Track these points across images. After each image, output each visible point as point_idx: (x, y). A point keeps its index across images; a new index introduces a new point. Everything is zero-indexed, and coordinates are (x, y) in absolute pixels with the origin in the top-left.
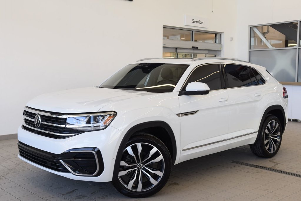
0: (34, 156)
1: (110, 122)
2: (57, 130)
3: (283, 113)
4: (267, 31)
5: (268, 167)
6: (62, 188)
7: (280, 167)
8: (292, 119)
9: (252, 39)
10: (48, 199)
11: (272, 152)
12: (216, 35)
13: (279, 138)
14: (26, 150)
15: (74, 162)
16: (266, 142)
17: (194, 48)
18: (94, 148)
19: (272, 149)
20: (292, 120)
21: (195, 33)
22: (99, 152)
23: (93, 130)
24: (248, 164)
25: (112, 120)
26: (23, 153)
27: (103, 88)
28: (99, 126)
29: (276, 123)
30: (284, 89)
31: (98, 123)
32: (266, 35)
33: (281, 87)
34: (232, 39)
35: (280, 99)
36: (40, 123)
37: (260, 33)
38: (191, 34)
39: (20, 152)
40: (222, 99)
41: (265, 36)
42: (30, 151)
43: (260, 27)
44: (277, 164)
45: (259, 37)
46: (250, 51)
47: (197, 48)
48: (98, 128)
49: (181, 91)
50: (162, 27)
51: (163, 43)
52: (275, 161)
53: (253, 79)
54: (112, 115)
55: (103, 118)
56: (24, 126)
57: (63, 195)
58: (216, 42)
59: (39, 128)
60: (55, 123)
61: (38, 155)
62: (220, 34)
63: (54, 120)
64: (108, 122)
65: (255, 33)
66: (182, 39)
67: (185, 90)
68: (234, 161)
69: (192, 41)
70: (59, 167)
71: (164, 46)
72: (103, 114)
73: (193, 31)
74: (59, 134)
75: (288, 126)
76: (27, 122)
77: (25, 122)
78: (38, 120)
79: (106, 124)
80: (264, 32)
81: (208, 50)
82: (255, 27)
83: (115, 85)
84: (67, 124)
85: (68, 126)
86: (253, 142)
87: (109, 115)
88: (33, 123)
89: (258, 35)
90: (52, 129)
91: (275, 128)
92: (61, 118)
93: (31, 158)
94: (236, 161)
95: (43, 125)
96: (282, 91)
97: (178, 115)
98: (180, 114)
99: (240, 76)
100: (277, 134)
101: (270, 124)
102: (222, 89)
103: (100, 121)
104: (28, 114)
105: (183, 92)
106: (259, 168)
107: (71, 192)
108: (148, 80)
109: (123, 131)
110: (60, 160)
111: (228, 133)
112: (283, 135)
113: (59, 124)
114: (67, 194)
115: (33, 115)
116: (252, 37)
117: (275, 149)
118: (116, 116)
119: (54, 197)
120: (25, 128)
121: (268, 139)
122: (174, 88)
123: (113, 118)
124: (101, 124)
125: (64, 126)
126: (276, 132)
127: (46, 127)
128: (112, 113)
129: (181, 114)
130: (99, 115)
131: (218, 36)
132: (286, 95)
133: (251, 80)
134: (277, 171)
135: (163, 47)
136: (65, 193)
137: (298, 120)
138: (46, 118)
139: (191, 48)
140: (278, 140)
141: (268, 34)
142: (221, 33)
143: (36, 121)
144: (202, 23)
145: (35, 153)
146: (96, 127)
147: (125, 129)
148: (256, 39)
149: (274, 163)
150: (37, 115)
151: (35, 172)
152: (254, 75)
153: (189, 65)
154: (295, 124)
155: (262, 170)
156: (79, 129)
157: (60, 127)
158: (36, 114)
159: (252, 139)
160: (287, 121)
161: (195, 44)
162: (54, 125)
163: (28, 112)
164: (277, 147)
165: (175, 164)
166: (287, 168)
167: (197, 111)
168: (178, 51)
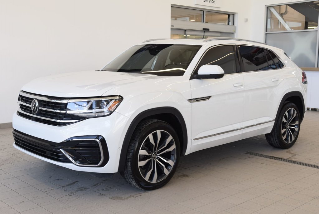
0: (32, 145)
1: (115, 108)
2: (57, 117)
3: (302, 101)
4: (285, 12)
5: (285, 158)
6: (62, 179)
7: (298, 158)
8: (311, 108)
9: (269, 20)
10: (46, 191)
11: (289, 142)
12: (229, 15)
13: (297, 127)
14: (22, 139)
15: (76, 151)
16: (283, 131)
17: (205, 30)
18: (98, 137)
19: (289, 139)
20: (310, 110)
21: (206, 14)
22: (103, 141)
23: (96, 116)
24: (263, 155)
25: (117, 106)
26: (19, 142)
27: (106, 71)
28: (103, 112)
29: (294, 111)
30: (304, 74)
31: (101, 108)
32: (284, 16)
33: (301, 71)
34: (247, 20)
35: (299, 85)
36: (38, 109)
37: (278, 13)
38: (202, 14)
39: (16, 140)
40: (237, 83)
41: (283, 18)
42: (27, 139)
43: (278, 7)
44: (294, 155)
45: (277, 18)
46: (266, 34)
47: (208, 30)
48: (102, 114)
49: (193, 74)
50: (170, 6)
51: (171, 24)
52: (292, 152)
53: (271, 62)
54: (117, 99)
55: (108, 103)
56: (19, 112)
57: (62, 187)
58: (228, 24)
59: (36, 114)
60: (55, 108)
61: (36, 144)
62: (234, 15)
63: (53, 106)
64: (112, 108)
65: (272, 13)
66: (191, 20)
67: (197, 73)
68: (248, 152)
69: (203, 22)
70: (59, 156)
71: (172, 27)
72: (108, 99)
73: (204, 11)
74: (58, 121)
75: (306, 115)
76: (23, 108)
77: (21, 108)
78: (35, 105)
79: (111, 110)
80: (282, 13)
81: (221, 32)
82: (272, 7)
83: (119, 68)
84: (67, 110)
85: (68, 112)
86: (269, 131)
87: (114, 100)
88: (30, 109)
89: (276, 17)
90: (51, 116)
91: (293, 116)
92: (61, 103)
93: (27, 148)
94: (250, 152)
95: (41, 111)
96: (302, 76)
97: (190, 100)
98: (191, 99)
99: (254, 60)
100: (294, 123)
101: (287, 112)
102: (237, 72)
103: (104, 106)
104: (24, 99)
105: (195, 75)
106: (275, 159)
107: (73, 184)
108: (155, 62)
109: (129, 117)
110: (60, 149)
111: (243, 122)
112: (301, 124)
113: (58, 110)
114: (67, 186)
115: (29, 100)
116: (268, 18)
117: (293, 139)
118: (122, 101)
119: (54, 189)
120: (20, 114)
121: (285, 129)
122: (184, 72)
123: (118, 104)
124: (105, 110)
125: (64, 112)
126: (294, 121)
127: (44, 113)
128: (117, 98)
129: (193, 99)
130: (103, 99)
131: (231, 17)
132: (305, 80)
133: (268, 63)
134: (294, 162)
135: (172, 29)
136: (66, 185)
137: (317, 109)
138: (45, 103)
139: (202, 29)
140: (297, 130)
141: (286, 15)
142: (235, 13)
143: (33, 107)
144: (214, 2)
145: (33, 142)
146: (100, 114)
147: (132, 116)
148: (273, 20)
149: (292, 154)
150: (35, 100)
151: (32, 162)
152: (272, 58)
153: (202, 46)
154: (314, 113)
155: (278, 161)
156: (81, 115)
157: (60, 113)
158: (33, 99)
159: (269, 128)
160: (306, 110)
161: (206, 26)
162: (53, 110)
163: (23, 97)
164: (295, 137)
165: (185, 155)
166: (306, 159)
167: (209, 97)
168: (187, 32)
